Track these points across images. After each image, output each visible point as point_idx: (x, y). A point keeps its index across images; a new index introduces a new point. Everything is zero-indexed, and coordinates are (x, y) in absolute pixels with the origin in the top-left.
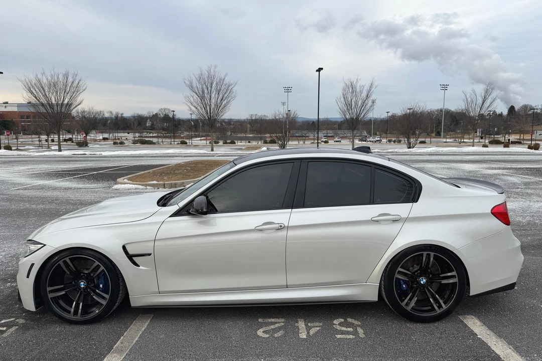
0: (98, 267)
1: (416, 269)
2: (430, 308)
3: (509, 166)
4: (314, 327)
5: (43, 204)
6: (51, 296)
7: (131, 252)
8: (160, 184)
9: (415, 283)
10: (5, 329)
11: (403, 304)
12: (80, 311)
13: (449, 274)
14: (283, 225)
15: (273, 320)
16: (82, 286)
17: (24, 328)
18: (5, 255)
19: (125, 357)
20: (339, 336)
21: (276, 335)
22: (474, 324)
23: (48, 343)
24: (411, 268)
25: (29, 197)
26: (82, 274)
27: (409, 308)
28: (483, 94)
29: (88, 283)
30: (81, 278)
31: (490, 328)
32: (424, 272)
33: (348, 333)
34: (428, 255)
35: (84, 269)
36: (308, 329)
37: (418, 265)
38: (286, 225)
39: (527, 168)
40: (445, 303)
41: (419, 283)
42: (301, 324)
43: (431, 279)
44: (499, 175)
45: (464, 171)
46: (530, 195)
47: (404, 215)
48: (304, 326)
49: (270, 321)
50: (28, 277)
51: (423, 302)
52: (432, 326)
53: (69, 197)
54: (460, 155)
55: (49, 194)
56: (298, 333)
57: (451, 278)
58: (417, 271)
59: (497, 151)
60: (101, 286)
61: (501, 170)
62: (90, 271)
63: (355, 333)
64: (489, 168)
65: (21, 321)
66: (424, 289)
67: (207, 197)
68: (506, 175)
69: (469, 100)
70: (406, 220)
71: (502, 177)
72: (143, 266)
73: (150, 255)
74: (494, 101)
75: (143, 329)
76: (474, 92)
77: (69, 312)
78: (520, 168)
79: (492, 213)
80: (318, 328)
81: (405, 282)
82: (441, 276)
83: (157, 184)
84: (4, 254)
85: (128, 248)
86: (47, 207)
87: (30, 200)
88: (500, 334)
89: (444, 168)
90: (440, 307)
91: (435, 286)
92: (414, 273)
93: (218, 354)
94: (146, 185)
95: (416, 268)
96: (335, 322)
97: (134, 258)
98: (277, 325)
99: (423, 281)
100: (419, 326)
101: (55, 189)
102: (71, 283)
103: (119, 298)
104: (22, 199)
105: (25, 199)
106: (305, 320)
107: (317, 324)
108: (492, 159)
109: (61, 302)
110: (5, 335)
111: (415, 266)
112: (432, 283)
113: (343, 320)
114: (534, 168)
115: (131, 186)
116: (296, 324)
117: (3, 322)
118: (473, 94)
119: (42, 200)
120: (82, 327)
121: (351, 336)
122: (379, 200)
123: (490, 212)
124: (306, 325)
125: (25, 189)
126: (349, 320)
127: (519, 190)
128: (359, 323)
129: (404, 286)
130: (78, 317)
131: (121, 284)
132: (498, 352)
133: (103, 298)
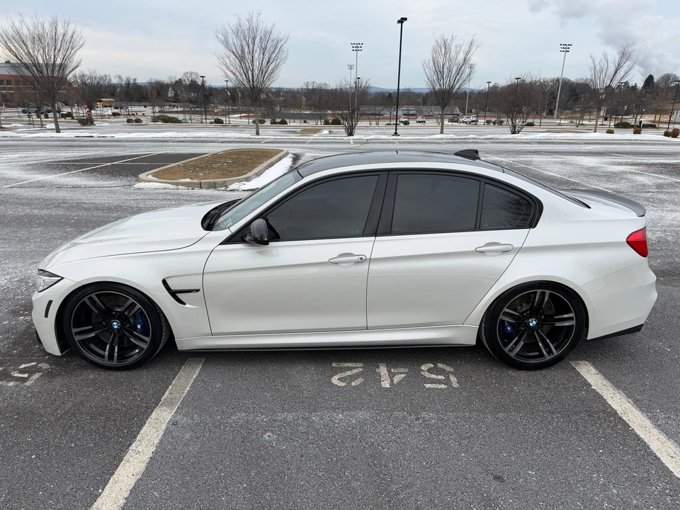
0: (133, 305)
1: (525, 309)
2: (537, 353)
3: (639, 161)
4: (398, 373)
5: (47, 209)
6: (77, 338)
7: (173, 288)
8: (195, 183)
9: (523, 325)
10: (26, 375)
11: (506, 350)
12: (116, 354)
13: (565, 316)
14: (364, 258)
15: (349, 365)
16: (116, 327)
17: (49, 375)
18: (11, 278)
19: (177, 412)
20: (428, 386)
21: (353, 384)
22: (589, 373)
23: (82, 394)
24: (519, 308)
25: (27, 199)
26: (114, 313)
27: (513, 354)
28: (617, 62)
29: (122, 324)
30: (114, 317)
31: (607, 376)
32: (534, 312)
33: (439, 382)
34: (543, 294)
35: (115, 306)
36: (392, 375)
37: (528, 303)
38: (368, 257)
39: (661, 164)
40: (556, 348)
41: (527, 325)
42: (383, 370)
43: (544, 320)
44: (626, 173)
45: (582, 167)
46: (662, 202)
47: (517, 245)
48: (386, 372)
49: (345, 365)
50: (46, 316)
51: (531, 346)
52: (538, 374)
53: (80, 199)
54: (577, 144)
55: (54, 194)
56: (379, 381)
57: (568, 320)
58: (526, 311)
59: (625, 138)
60: (139, 326)
61: (628, 167)
62: (123, 309)
63: (447, 382)
64: (613, 164)
65: (45, 366)
66: (533, 332)
67: (267, 220)
68: (635, 173)
69: (598, 68)
70: (520, 250)
71: (630, 176)
72: (189, 304)
73: (198, 291)
74: (630, 70)
75: (195, 377)
76: (605, 56)
77: (103, 357)
78: (653, 164)
79: (627, 242)
80: (403, 376)
81: (510, 324)
82: (555, 317)
83: (191, 183)
84: (8, 277)
85: (169, 282)
86: (54, 213)
87: (30, 202)
88: (617, 385)
89: (557, 162)
90: (550, 352)
91: (546, 328)
92: (522, 314)
93: (286, 406)
94: (177, 184)
95: (525, 307)
96: (423, 368)
97: (178, 295)
98: (355, 371)
99: (533, 323)
100: (523, 375)
101: (60, 187)
102: (101, 323)
103: (163, 341)
104: (19, 201)
105: (23, 201)
106: (387, 365)
107: (402, 370)
108: (618, 150)
109: (92, 346)
110: (28, 384)
111: (524, 305)
112: (543, 325)
113: (432, 366)
114: (670, 164)
115: (158, 184)
116: (377, 370)
117: (22, 366)
118: (604, 60)
119: (47, 203)
120: (119, 374)
121: (443, 386)
122: (487, 225)
123: (625, 240)
124: (389, 371)
125: (21, 187)
126: (440, 365)
127: (649, 194)
128: (452, 370)
129: (509, 328)
130: (115, 362)
131: (164, 324)
132: (615, 406)
133: (143, 340)
